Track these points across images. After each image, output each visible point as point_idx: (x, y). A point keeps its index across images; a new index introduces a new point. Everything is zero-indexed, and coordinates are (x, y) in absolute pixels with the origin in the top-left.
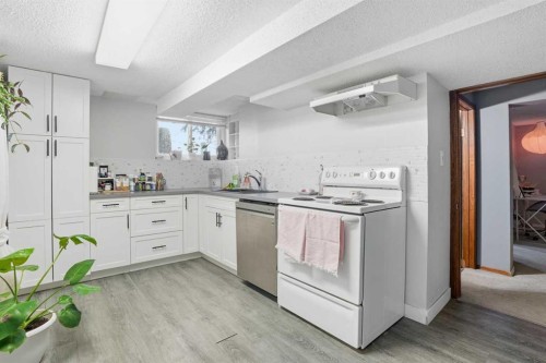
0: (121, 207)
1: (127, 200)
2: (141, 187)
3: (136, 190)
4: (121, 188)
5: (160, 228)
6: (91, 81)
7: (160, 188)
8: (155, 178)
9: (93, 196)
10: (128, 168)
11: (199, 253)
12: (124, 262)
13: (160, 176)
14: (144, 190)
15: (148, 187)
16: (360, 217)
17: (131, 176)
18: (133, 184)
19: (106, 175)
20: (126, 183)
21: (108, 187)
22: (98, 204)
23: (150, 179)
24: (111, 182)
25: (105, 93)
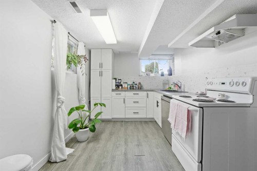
0: (122, 95)
1: (124, 92)
2: (132, 88)
3: (130, 88)
4: (124, 88)
5: (136, 105)
6: (112, 50)
7: (140, 88)
8: (138, 84)
9: (113, 90)
10: (128, 80)
11: (153, 118)
12: (122, 116)
13: (140, 83)
14: (133, 89)
15: (135, 88)
16: (198, 109)
17: (129, 83)
18: (129, 86)
19: (120, 83)
20: (126, 86)
21: (120, 87)
22: (114, 93)
23: (136, 85)
24: (121, 85)
25: (119, 52)
